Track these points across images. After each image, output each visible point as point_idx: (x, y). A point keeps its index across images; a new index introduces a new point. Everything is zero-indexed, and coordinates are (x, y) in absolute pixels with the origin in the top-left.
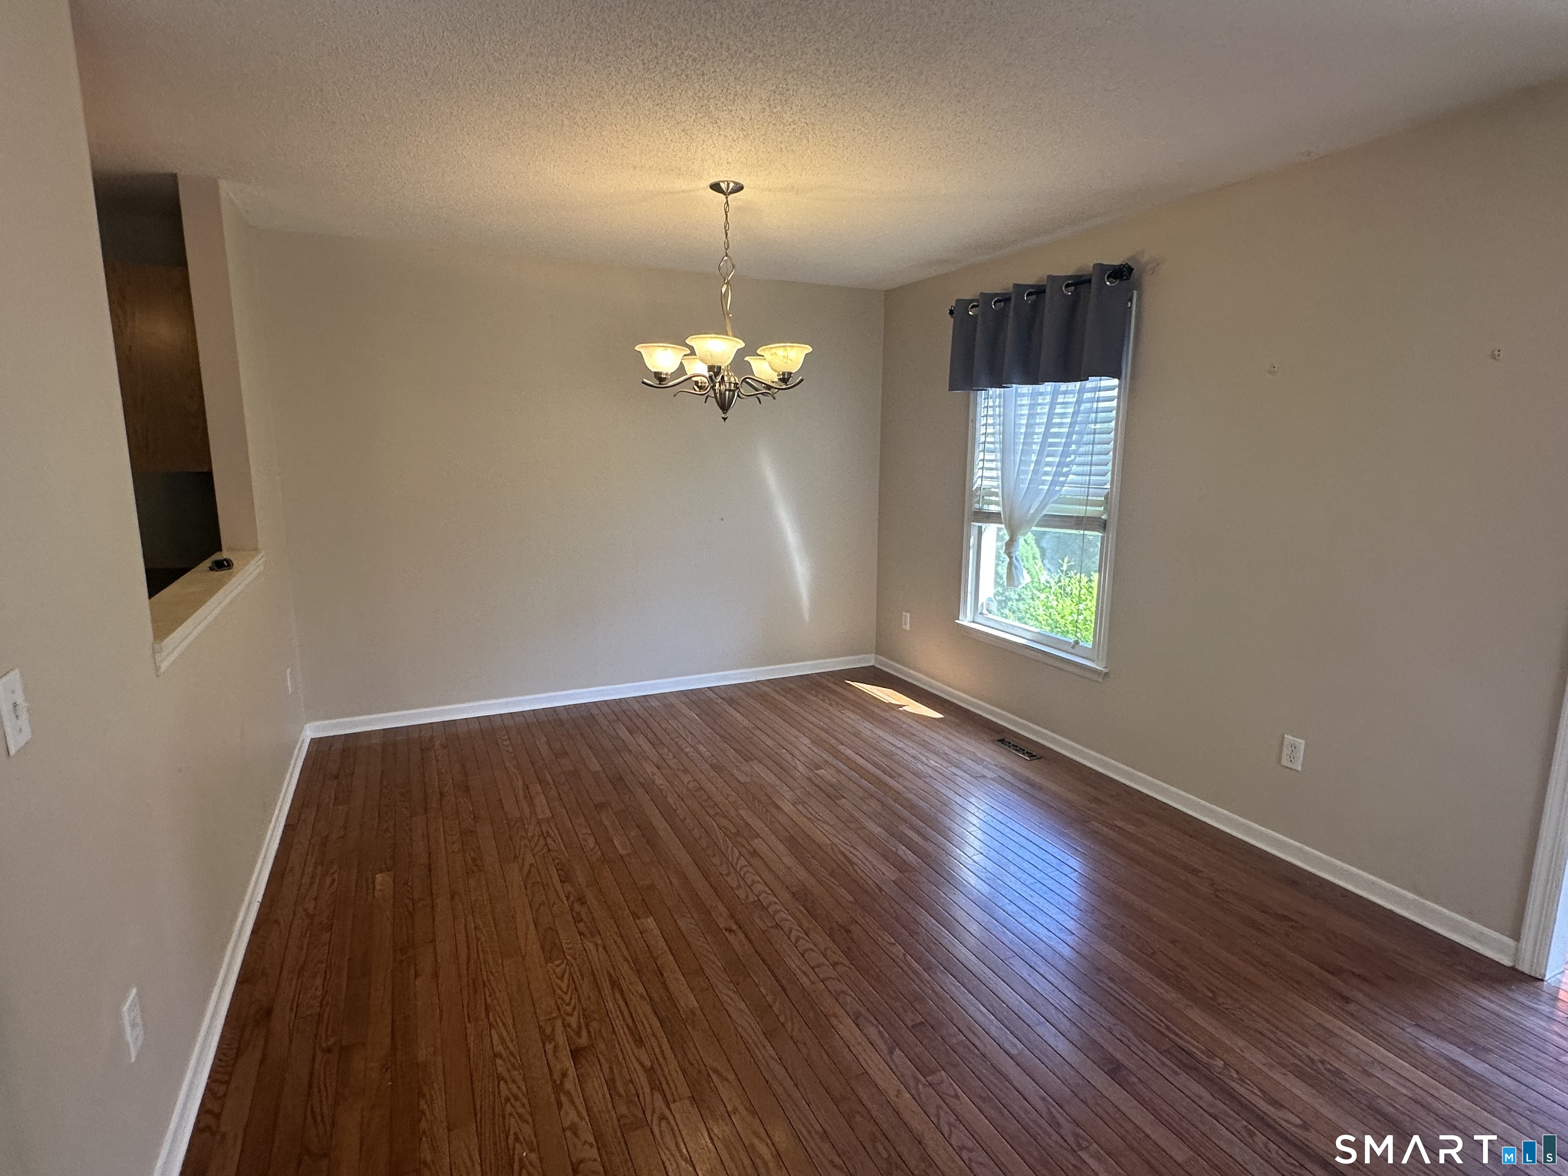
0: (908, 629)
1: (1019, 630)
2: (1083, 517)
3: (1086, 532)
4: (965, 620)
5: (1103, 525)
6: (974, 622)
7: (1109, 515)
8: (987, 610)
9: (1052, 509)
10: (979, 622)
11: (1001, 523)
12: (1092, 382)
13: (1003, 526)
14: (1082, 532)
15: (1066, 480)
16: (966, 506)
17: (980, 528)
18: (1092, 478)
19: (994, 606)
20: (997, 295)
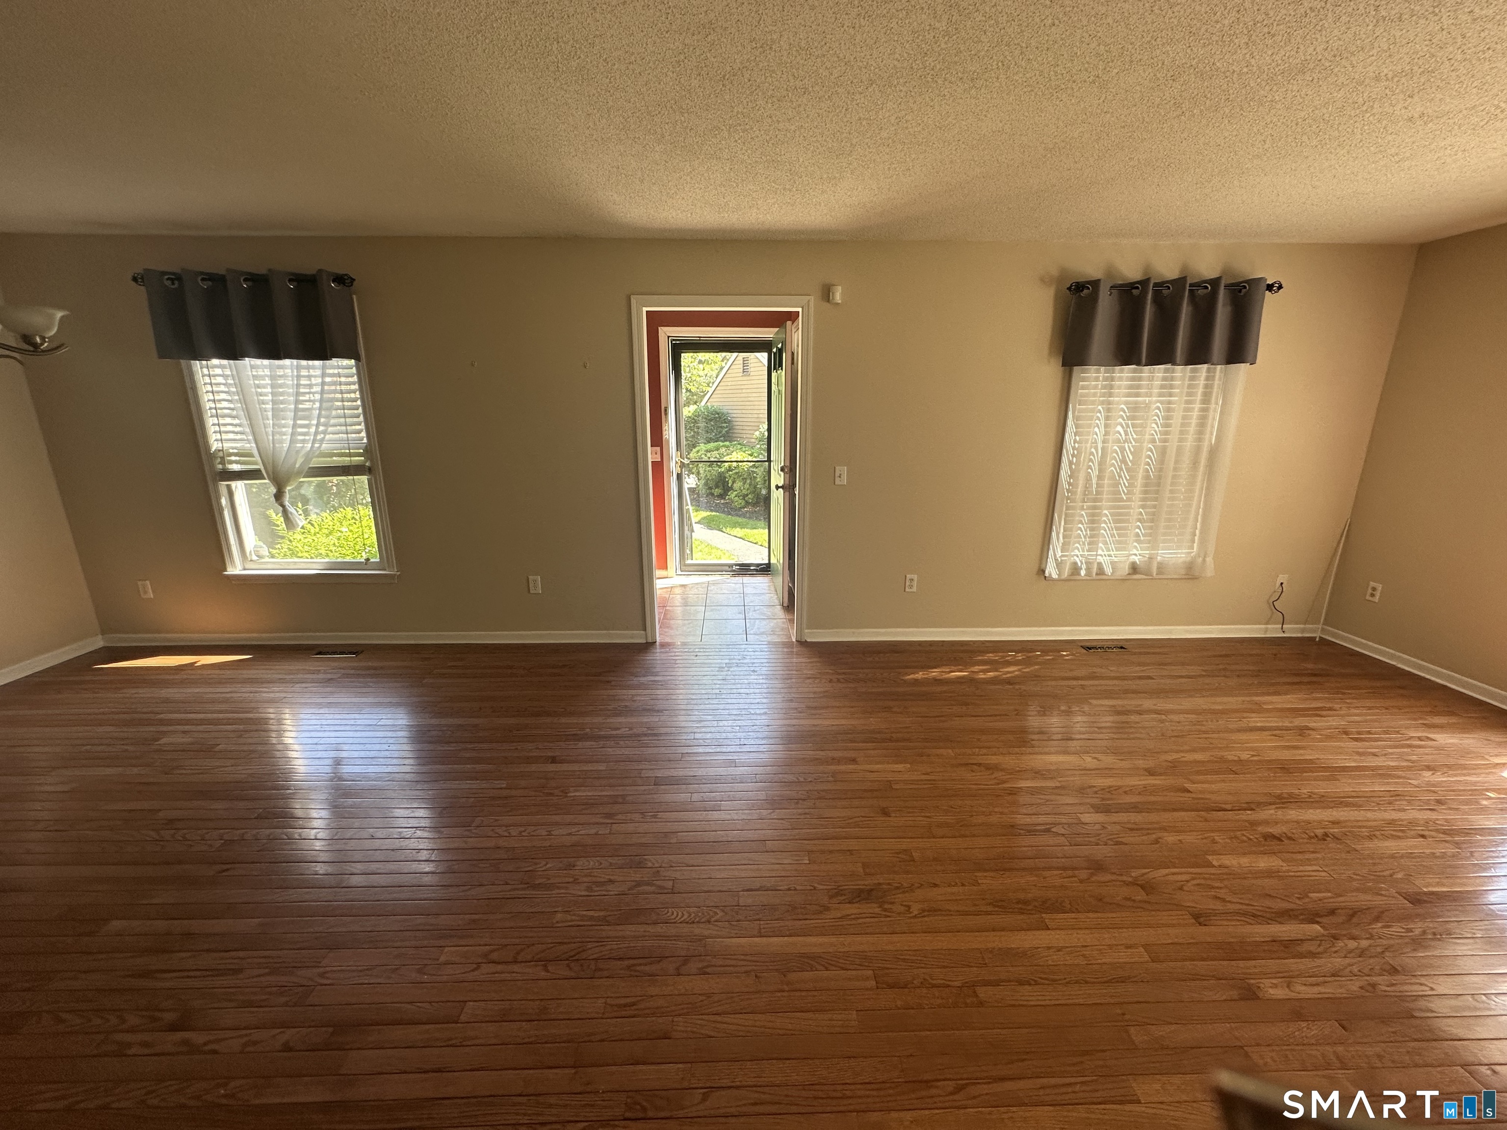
0: (152, 596)
1: (302, 564)
2: (349, 466)
3: (355, 477)
4: (235, 569)
5: (369, 471)
6: (245, 569)
7: (372, 461)
8: (258, 556)
9: (316, 462)
10: (250, 568)
11: (265, 479)
12: (335, 361)
13: (267, 481)
14: (351, 477)
15: (324, 438)
16: (207, 468)
17: (229, 487)
18: (349, 435)
19: (265, 551)
20: (202, 273)
